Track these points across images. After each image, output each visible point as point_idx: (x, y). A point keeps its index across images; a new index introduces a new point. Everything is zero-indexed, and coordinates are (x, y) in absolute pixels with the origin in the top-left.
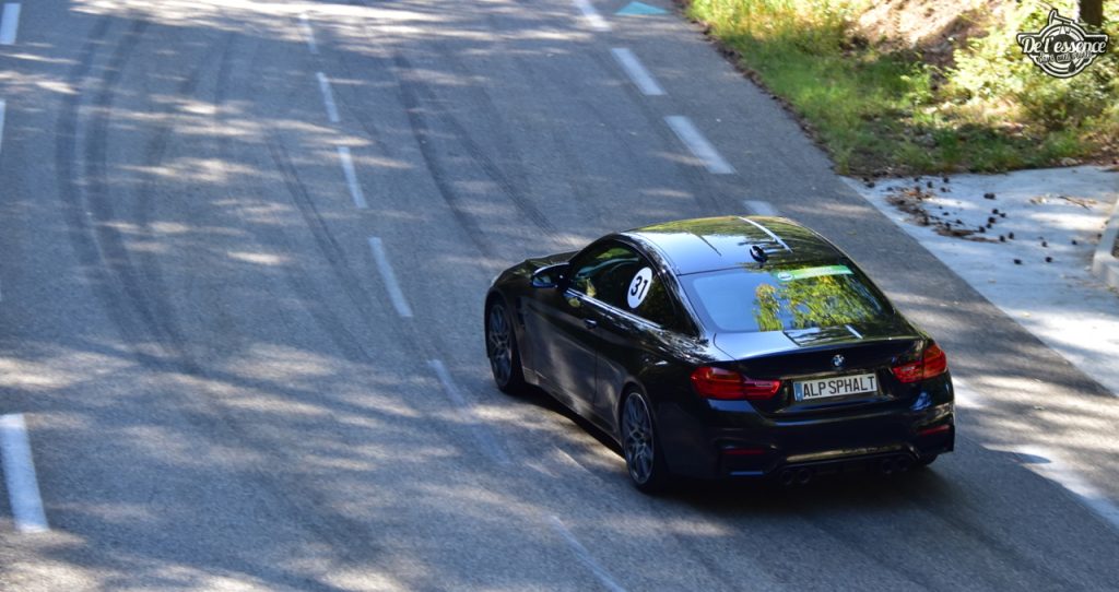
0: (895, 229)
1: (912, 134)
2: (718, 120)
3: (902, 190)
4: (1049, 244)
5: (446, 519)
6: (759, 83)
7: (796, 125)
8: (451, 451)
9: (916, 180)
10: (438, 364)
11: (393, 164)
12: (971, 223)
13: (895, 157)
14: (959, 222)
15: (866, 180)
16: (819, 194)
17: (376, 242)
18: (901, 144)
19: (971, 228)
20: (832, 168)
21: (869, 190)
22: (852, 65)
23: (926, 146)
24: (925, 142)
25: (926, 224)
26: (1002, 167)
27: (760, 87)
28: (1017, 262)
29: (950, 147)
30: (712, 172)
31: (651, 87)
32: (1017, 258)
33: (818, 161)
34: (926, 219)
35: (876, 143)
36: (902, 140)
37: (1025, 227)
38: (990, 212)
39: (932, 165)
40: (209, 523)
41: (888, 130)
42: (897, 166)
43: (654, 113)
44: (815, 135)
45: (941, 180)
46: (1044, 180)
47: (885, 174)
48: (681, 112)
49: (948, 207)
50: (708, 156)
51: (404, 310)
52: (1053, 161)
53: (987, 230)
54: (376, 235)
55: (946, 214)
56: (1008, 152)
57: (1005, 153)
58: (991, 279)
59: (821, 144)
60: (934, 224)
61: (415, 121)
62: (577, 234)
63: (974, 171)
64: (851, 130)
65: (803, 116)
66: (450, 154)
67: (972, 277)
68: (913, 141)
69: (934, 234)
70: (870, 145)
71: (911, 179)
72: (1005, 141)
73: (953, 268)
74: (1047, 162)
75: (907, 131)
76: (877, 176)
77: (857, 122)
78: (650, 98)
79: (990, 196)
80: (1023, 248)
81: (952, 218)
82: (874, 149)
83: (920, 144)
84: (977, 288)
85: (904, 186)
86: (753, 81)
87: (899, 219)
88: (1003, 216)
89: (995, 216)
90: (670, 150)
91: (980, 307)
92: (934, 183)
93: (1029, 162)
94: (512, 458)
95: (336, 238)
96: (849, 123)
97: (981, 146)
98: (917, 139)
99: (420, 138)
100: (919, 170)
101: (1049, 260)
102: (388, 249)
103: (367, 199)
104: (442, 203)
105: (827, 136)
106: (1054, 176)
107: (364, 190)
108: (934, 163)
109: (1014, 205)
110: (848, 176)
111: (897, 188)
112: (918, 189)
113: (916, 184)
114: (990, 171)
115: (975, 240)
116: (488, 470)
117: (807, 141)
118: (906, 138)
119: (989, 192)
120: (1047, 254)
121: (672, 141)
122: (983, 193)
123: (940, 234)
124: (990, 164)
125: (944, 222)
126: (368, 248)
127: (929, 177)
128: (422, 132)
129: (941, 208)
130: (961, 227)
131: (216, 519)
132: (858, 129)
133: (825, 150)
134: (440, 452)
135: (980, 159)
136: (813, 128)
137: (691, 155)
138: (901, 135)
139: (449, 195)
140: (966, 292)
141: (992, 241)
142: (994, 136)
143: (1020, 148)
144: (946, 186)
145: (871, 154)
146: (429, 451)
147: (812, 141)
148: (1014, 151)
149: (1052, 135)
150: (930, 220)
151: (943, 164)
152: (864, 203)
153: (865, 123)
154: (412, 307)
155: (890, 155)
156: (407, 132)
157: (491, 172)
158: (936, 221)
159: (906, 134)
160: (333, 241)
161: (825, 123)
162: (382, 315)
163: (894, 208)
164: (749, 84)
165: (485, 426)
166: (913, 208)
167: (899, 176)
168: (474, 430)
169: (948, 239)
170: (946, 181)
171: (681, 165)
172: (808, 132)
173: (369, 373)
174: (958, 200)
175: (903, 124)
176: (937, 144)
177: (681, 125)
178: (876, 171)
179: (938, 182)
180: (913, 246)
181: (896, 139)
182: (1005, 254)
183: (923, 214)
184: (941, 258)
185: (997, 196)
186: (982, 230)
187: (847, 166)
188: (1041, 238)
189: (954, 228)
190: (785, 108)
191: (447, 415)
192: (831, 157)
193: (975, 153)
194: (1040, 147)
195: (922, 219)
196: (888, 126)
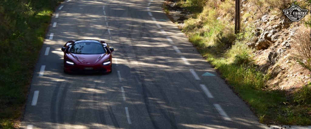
2: (228, 106)
6: (240, 96)
7: (249, 109)
9: (282, 126)
13: (276, 119)
15: (267, 125)
18: (278, 116)
20: (258, 121)
21: (268, 128)
22: (265, 93)
23: (284, 116)
26: (305, 124)
27: (240, 97)
29: (291, 117)
30: (225, 120)
31: (210, 95)
35: (271, 115)
39: (286, 122)
41: (274, 112)
42: (276, 122)
43: (211, 102)
44: (254, 111)
45: (288, 126)
47: (273, 124)
48: (218, 103)
50: (225, 116)
57: (306, 120)
59: (255, 114)
61: (146, 101)
63: (298, 125)
64: (264, 111)
65: (251, 106)
66: (155, 110)
68: (281, 115)
70: (269, 115)
71: (280, 126)
72: (306, 117)
75: (280, 112)
77: (266, 109)
78: (210, 99)
85: (278, 127)
86: (238, 95)
96: (264, 109)
97: (300, 117)
100: (282, 123)
103: (132, 122)
104: (152, 124)
105: (257, 112)
107: (131, 119)
110: (263, 124)
111: (276, 128)
112: (282, 128)
121: (215, 111)
124: (302, 123)
127: (285, 126)
128: (148, 104)
132: (266, 111)
133: (256, 116)
135: (300, 121)
137: (220, 115)
138: (278, 113)
139: (154, 122)
142: (303, 115)
145: (269, 117)
147: (253, 113)
148: (309, 120)
151: (289, 122)
153: (268, 109)
155: (274, 118)
156: (144, 103)
161: (257, 108)
164: (237, 96)
167: (277, 125)
170: (290, 127)
172: (252, 110)
175: (279, 110)
176: (288, 116)
177: (218, 106)
178: (271, 123)
181: (276, 114)
190: (246, 104)
192: (258, 118)
193: (298, 120)
196: (274, 110)
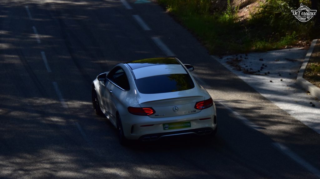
0: (230, 72)
1: (235, 40)
2: (169, 38)
4: (282, 75)
9: (236, 56)
10: (77, 124)
12: (256, 69)
13: (229, 48)
14: (251, 69)
15: (219, 56)
16: (204, 61)
17: (55, 84)
19: (255, 71)
24: (239, 42)
25: (240, 70)
26: (266, 50)
27: (183, 26)
28: (271, 82)
30: (168, 56)
31: (146, 28)
32: (271, 80)
33: (203, 50)
34: (240, 68)
37: (273, 69)
38: (262, 65)
39: (242, 50)
44: (202, 42)
45: (245, 55)
52: (283, 47)
53: (261, 71)
54: (55, 81)
55: (247, 66)
60: (243, 70)
63: (256, 52)
65: (198, 35)
69: (243, 73)
71: (235, 55)
73: (250, 84)
76: (223, 55)
78: (146, 31)
79: (261, 60)
81: (249, 68)
84: (258, 91)
86: (181, 24)
87: (230, 69)
88: (266, 66)
89: (264, 66)
92: (242, 56)
93: (274, 48)
96: (213, 37)
101: (282, 80)
103: (51, 69)
104: (77, 69)
107: (50, 66)
110: (213, 55)
111: (230, 58)
112: (237, 59)
113: (236, 57)
114: (262, 51)
115: (256, 75)
117: (200, 44)
119: (261, 58)
120: (281, 78)
121: (153, 45)
122: (259, 59)
123: (245, 73)
125: (246, 69)
126: (52, 86)
127: (241, 54)
128: (70, 46)
129: (245, 64)
130: (252, 71)
132: (217, 39)
133: (206, 47)
136: (201, 40)
138: (231, 41)
141: (262, 75)
144: (247, 57)
149: (282, 38)
151: (245, 50)
152: (219, 64)
153: (218, 37)
156: (64, 46)
158: (243, 69)
159: (233, 40)
160: (40, 83)
163: (229, 65)
164: (179, 25)
166: (235, 65)
169: (247, 75)
170: (246, 55)
175: (232, 37)
176: (243, 43)
178: (223, 53)
181: (229, 42)
182: (267, 79)
184: (245, 81)
185: (264, 60)
186: (259, 71)
187: (213, 52)
188: (279, 73)
189: (249, 71)
190: (192, 33)
192: (208, 49)
195: (238, 68)
196: (227, 37)
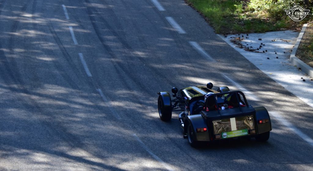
0: (233, 49)
1: (238, 22)
2: (181, 18)
3: (235, 38)
4: (277, 53)
5: (102, 135)
7: (204, 19)
8: (104, 115)
9: (239, 35)
10: (100, 90)
11: (85, 31)
12: (255, 47)
13: (232, 28)
14: (251, 47)
15: (224, 35)
16: (211, 39)
17: (81, 55)
18: (234, 24)
19: (255, 49)
20: (214, 32)
21: (225, 38)
23: (241, 25)
24: (241, 24)
25: (242, 48)
26: (264, 31)
27: (193, 8)
28: (268, 58)
29: (249, 25)
30: (180, 33)
31: (161, 8)
32: (268, 57)
33: (210, 29)
34: (242, 46)
35: (227, 24)
36: (235, 23)
37: (270, 48)
38: (260, 44)
39: (243, 30)
40: (32, 138)
41: (230, 20)
42: (233, 31)
43: (162, 16)
44: (209, 22)
45: (246, 35)
46: (275, 35)
47: (230, 33)
48: (170, 16)
49: (248, 42)
50: (178, 28)
51: (89, 74)
52: (278, 29)
53: (259, 49)
54: (80, 52)
55: (248, 45)
56: (265, 26)
57: (264, 27)
58: (261, 64)
59: (211, 25)
60: (244, 48)
61: (92, 19)
62: (140, 51)
63: (256, 32)
64: (220, 21)
65: (206, 16)
66: (102, 28)
67: (255, 63)
68: (238, 24)
69: (244, 51)
70: (225, 25)
71: (237, 35)
72: (264, 23)
73: (250, 60)
74: (277, 29)
75: (236, 21)
76: (227, 34)
77: (221, 18)
78: (161, 11)
79: (260, 39)
80: (270, 54)
81: (249, 46)
82: (227, 26)
83: (240, 24)
84: (257, 66)
85: (236, 37)
87: (234, 46)
88: (264, 45)
89: (262, 45)
90: (167, 27)
91: (257, 71)
92: (244, 36)
93: (271, 29)
94: (122, 117)
95: (69, 53)
96: (219, 18)
97: (258, 25)
98: (239, 23)
99: (93, 24)
100: (239, 32)
101: (277, 58)
102: (84, 57)
103: (78, 42)
104: (100, 43)
105: (213, 22)
106: (278, 33)
107: (77, 39)
108: (244, 30)
109: (267, 41)
110: (219, 34)
111: (233, 37)
112: (239, 38)
113: (239, 36)
114: (260, 32)
115: (256, 52)
116: (115, 121)
117: (207, 24)
118: (236, 23)
119: (260, 38)
120: (277, 56)
121: (167, 24)
122: (258, 38)
123: (246, 50)
124: (260, 30)
125: (247, 47)
126: (78, 57)
127: (242, 34)
128: (94, 22)
129: (246, 43)
130: (252, 49)
131: (34, 136)
132: (222, 20)
133: (212, 26)
134: (100, 115)
135: (257, 29)
136: (209, 20)
137: (173, 28)
138: (235, 22)
139: (102, 40)
140: (253, 67)
141: (261, 53)
142: (261, 22)
143: (269, 25)
144: (247, 37)
145: (226, 27)
146: (97, 115)
147: (208, 24)
148: (267, 26)
149: (278, 22)
150: (243, 46)
151: (246, 30)
152: (224, 42)
153: (224, 18)
154: (92, 74)
155: (231, 28)
156: (89, 22)
157: (115, 34)
158: (244, 47)
159: (236, 22)
160: (68, 54)
161: (212, 19)
162: (83, 76)
163: (232, 43)
164: (190, 7)
165: (114, 108)
166: (238, 43)
167: (234, 34)
168: (111, 109)
169: (248, 52)
170: (247, 35)
171: (170, 31)
172: (207, 21)
173: (79, 93)
174: (250, 40)
175: (235, 18)
176: (245, 25)
177: (170, 19)
178: (227, 32)
179: (245, 35)
180: (238, 54)
181: (233, 23)
182: (265, 56)
183: (241, 45)
184: (246, 57)
185: (262, 39)
186: (258, 49)
187: (219, 31)
188: (275, 51)
189: (250, 49)
190: (200, 14)
191: (102, 104)
192: (214, 28)
193: (256, 27)
194: (275, 25)
195: (240, 46)
196: (230, 19)
